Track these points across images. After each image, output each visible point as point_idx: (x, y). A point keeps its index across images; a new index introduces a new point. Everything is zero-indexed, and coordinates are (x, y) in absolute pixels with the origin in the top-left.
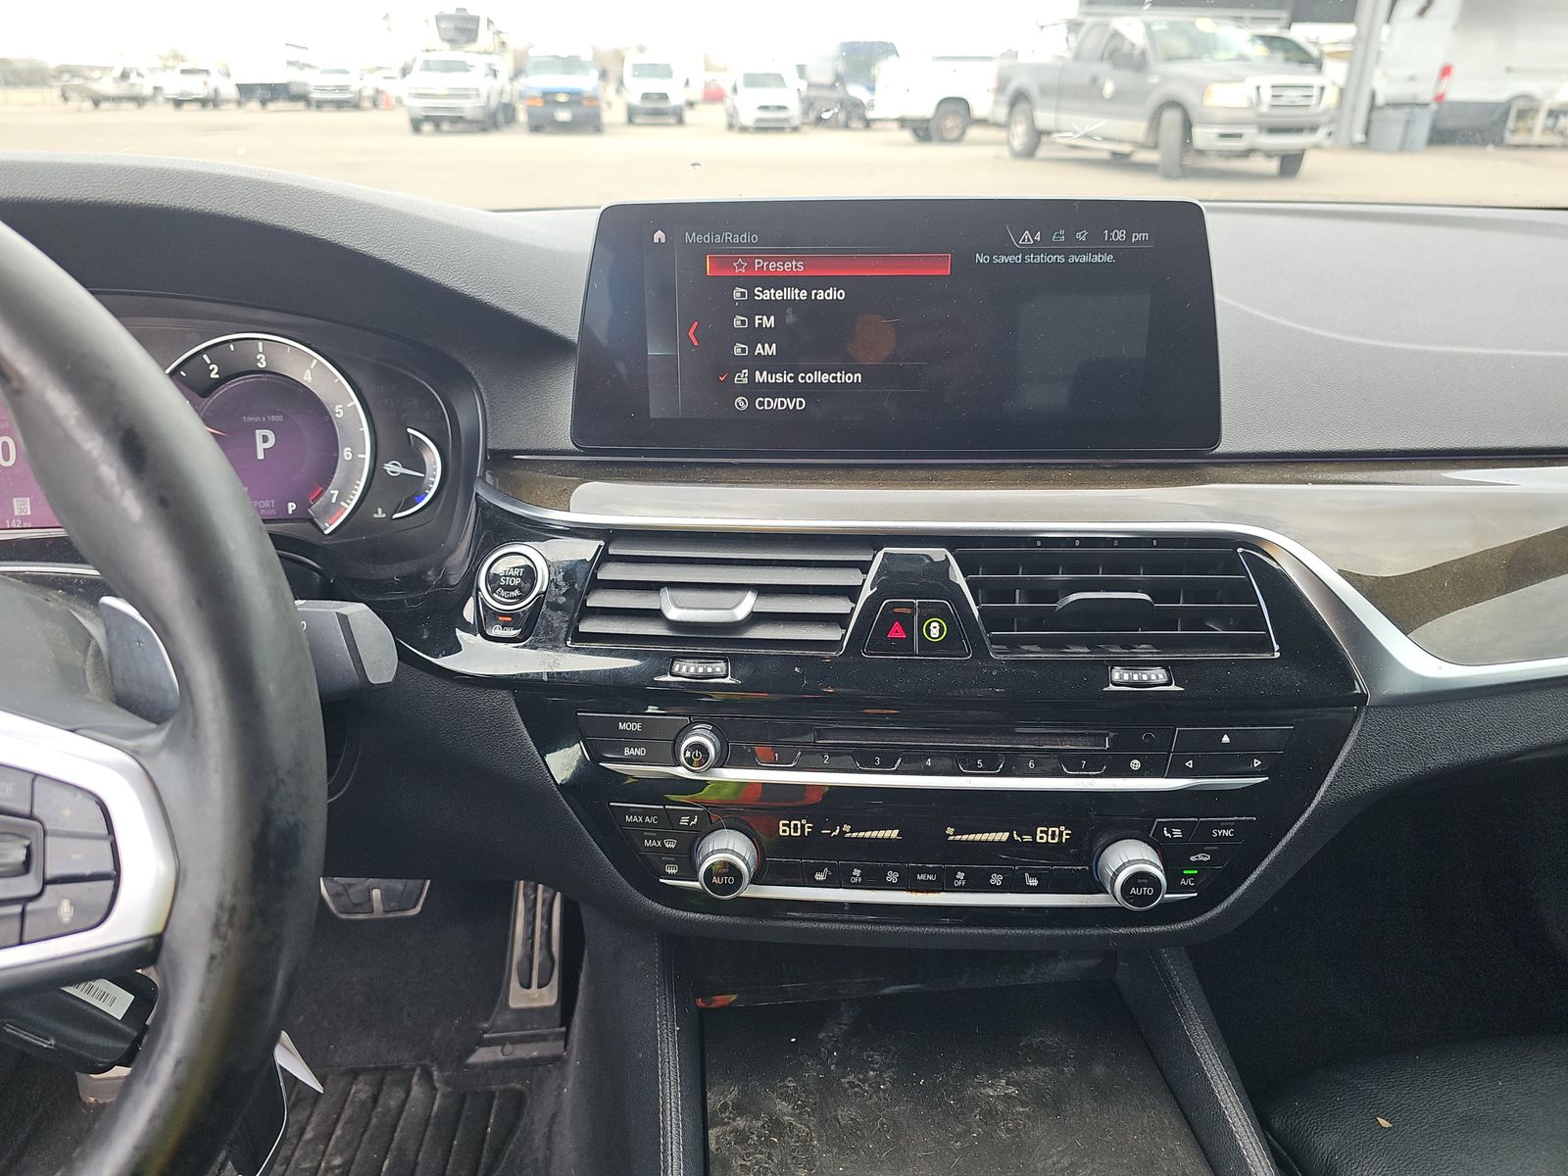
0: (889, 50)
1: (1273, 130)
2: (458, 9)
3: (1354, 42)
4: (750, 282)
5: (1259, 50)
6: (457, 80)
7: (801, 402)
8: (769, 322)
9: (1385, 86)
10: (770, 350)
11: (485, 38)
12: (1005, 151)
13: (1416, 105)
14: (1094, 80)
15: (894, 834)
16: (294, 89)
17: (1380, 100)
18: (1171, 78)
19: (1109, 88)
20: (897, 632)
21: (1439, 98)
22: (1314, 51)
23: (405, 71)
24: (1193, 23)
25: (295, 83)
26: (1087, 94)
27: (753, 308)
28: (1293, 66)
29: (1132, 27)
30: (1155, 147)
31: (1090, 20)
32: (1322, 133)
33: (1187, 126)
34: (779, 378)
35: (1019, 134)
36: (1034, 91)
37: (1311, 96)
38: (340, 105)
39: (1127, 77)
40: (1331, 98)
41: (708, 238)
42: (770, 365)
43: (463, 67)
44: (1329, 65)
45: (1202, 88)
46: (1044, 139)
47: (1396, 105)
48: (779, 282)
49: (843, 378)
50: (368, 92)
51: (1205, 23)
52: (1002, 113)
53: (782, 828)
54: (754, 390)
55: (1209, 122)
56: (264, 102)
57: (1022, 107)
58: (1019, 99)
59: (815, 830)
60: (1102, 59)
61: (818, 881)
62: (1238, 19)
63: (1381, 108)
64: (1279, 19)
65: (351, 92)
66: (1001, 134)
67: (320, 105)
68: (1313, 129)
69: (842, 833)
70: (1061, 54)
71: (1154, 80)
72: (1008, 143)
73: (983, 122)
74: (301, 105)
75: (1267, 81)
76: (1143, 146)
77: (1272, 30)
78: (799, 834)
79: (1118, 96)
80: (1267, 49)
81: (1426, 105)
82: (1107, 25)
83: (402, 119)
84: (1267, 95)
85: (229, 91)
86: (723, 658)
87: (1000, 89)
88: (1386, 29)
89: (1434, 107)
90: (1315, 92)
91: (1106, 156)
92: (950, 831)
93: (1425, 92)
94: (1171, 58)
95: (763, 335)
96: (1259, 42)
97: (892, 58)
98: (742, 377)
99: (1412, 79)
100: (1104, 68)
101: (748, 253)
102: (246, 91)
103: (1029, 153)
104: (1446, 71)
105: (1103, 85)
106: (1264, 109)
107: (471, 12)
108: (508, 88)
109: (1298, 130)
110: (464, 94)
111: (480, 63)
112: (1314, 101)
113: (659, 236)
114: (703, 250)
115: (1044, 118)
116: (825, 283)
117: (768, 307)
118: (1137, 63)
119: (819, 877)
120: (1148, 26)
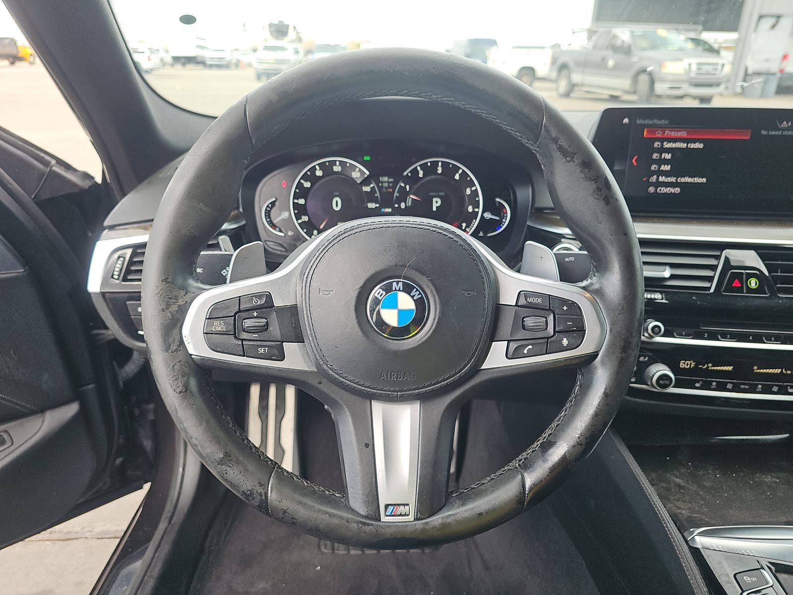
0: (493, 43)
1: (697, 85)
2: (279, 22)
3: (737, 41)
4: (662, 140)
5: (690, 45)
6: (279, 55)
7: (678, 190)
8: (668, 156)
9: (752, 65)
10: (667, 168)
11: (291, 35)
12: (554, 94)
13: (768, 74)
14: (604, 59)
15: (731, 368)
16: (199, 59)
17: (750, 71)
18: (643, 58)
19: (611, 63)
20: (736, 284)
21: (781, 71)
22: (716, 46)
23: (255, 51)
24: (655, 32)
25: (200, 56)
26: (600, 66)
27: (662, 150)
28: (706, 54)
29: (624, 33)
30: (635, 92)
31: (601, 30)
32: (722, 88)
33: (652, 82)
34: (670, 180)
35: (563, 85)
36: (571, 64)
37: (717, 69)
38: (219, 67)
39: (621, 57)
40: (727, 69)
41: (647, 122)
42: (667, 174)
43: (282, 49)
44: (723, 53)
45: (660, 64)
46: (575, 89)
47: (758, 74)
48: (674, 140)
49: (697, 180)
50: (234, 61)
51: (662, 32)
52: (554, 75)
53: (681, 364)
54: (658, 184)
55: (664, 80)
56: (184, 64)
57: (565, 72)
58: (563, 67)
59: (696, 366)
60: (607, 48)
61: (697, 387)
62: (677, 30)
63: (750, 75)
64: (697, 30)
65: (225, 61)
66: (553, 86)
67: (211, 66)
68: (718, 85)
69: (708, 367)
70: (585, 46)
71: (635, 59)
72: (557, 90)
73: (543, 79)
74: (200, 67)
75: (694, 62)
76: (628, 92)
77: (693, 35)
78: (689, 366)
79: (616, 67)
80: (693, 44)
81: (774, 74)
82: (610, 32)
83: (251, 73)
84: (694, 68)
85: (168, 59)
86: (661, 293)
87: (554, 62)
88: (753, 35)
89: (779, 75)
90: (719, 67)
91: (606, 97)
92: (755, 368)
93: (774, 67)
94: (643, 49)
95: (666, 162)
96: (690, 41)
97: (494, 48)
98: (654, 179)
99: (767, 60)
100: (609, 53)
101: (663, 128)
102: (176, 59)
103: (567, 95)
104: (785, 57)
105: (608, 61)
106: (693, 75)
107: (286, 23)
108: (304, 60)
109: (710, 85)
110: (282, 62)
111: (291, 47)
112: (718, 72)
113: (626, 120)
114: (644, 126)
115: (576, 77)
116: (694, 141)
117: (668, 151)
118: (626, 50)
119: (697, 385)
120: (632, 33)
